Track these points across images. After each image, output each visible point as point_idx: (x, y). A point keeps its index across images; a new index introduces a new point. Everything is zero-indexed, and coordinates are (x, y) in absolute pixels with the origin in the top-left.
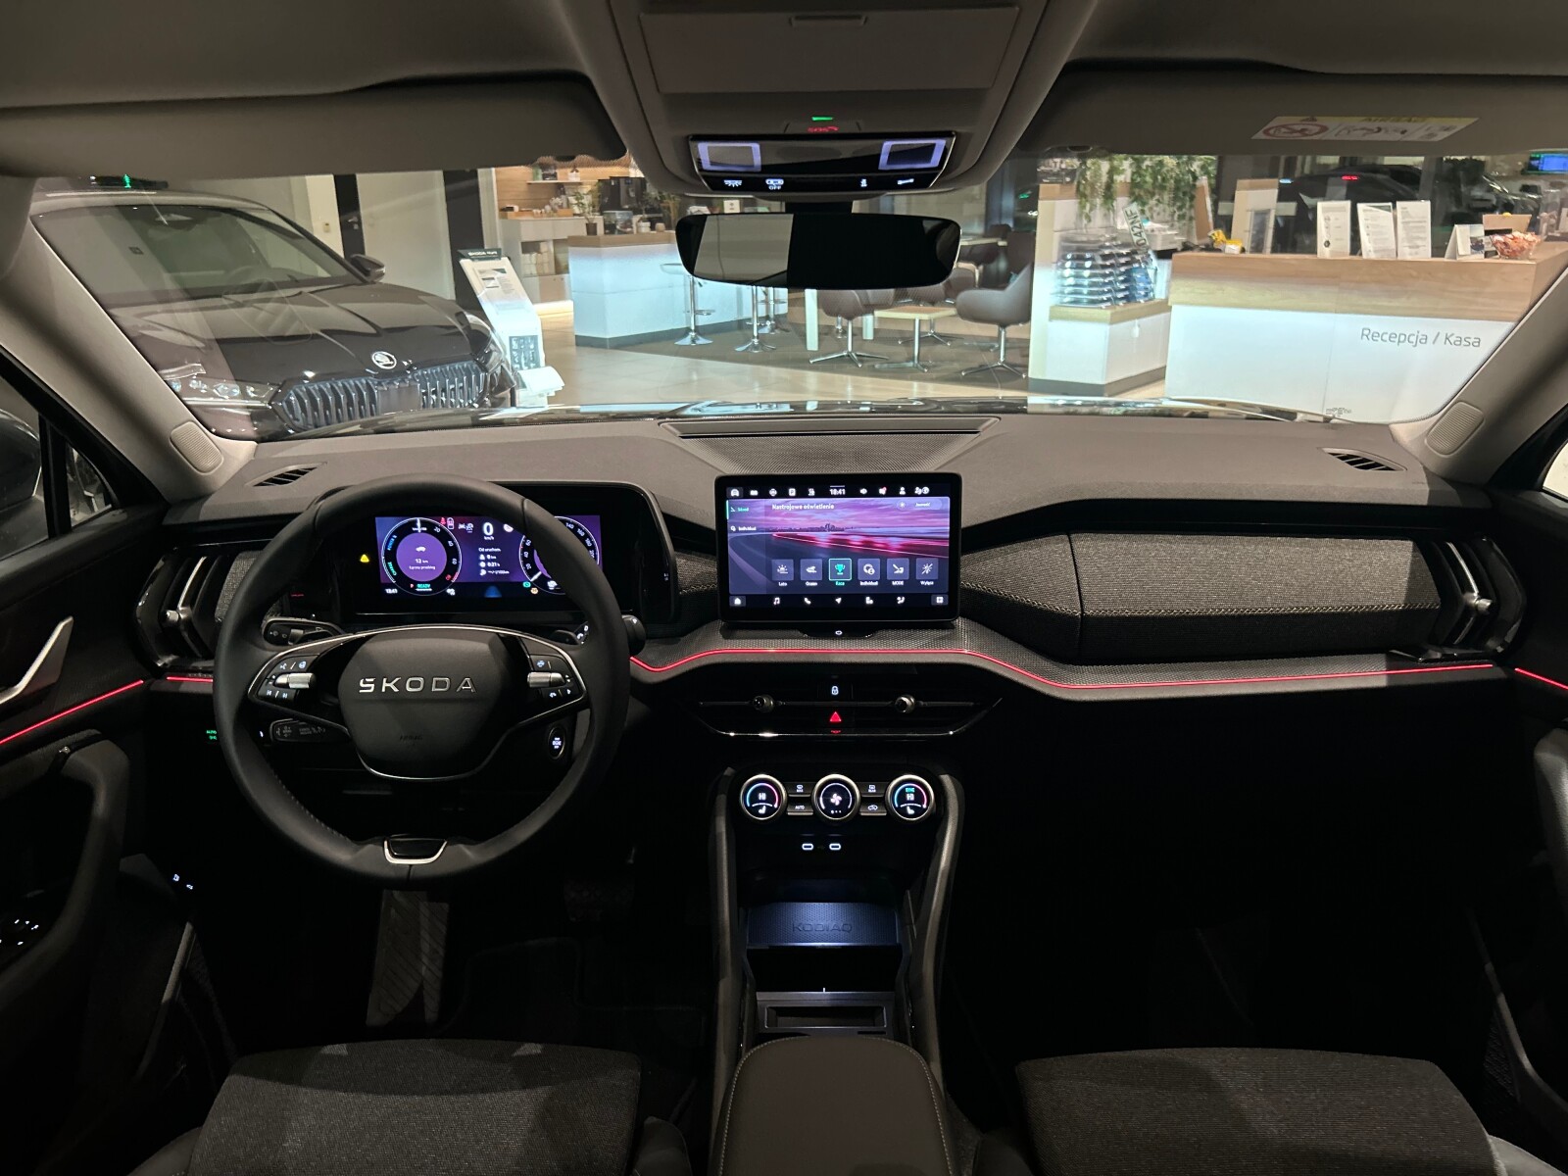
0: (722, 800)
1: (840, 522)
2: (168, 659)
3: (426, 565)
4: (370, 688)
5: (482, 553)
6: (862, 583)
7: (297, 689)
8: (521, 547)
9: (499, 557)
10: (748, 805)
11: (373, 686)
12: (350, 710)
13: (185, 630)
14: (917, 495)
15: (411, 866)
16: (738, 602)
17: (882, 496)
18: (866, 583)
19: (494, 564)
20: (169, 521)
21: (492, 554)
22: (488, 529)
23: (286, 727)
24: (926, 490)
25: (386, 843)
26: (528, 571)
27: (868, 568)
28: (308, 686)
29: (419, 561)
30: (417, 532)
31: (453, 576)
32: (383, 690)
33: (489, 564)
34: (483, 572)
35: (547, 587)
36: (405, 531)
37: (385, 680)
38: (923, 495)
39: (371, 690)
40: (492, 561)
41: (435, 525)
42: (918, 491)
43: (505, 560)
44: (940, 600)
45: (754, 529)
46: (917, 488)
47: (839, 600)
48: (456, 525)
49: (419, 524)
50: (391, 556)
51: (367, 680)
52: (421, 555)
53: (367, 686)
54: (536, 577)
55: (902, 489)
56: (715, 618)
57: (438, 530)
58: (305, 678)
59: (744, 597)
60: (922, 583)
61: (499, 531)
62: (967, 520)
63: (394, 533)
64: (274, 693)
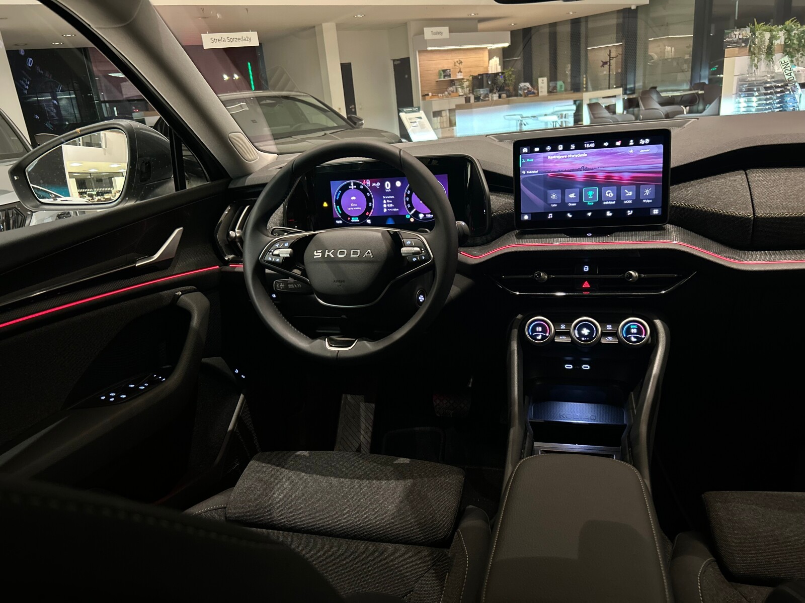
0: (515, 332)
1: (591, 165)
2: (231, 257)
3: (356, 207)
4: (319, 255)
5: (384, 199)
6: (604, 203)
7: (284, 257)
8: (405, 195)
9: (394, 201)
10: (530, 334)
11: (321, 254)
12: (310, 268)
13: (239, 242)
14: (641, 145)
15: (338, 351)
16: (526, 217)
17: (618, 146)
18: (607, 203)
19: (391, 205)
20: (231, 186)
21: (390, 199)
22: (388, 185)
23: (281, 284)
24: (647, 141)
25: (327, 339)
26: (409, 209)
27: (609, 193)
28: (289, 256)
29: (352, 205)
30: (351, 188)
31: (370, 213)
32: (326, 256)
33: (388, 205)
34: (385, 210)
35: (419, 218)
36: (345, 188)
37: (327, 251)
38: (645, 144)
39: (320, 256)
40: (390, 203)
41: (360, 184)
42: (642, 142)
43: (397, 203)
44: (656, 212)
45: (537, 172)
46: (641, 140)
47: (589, 214)
48: (371, 184)
49: (352, 184)
50: (338, 203)
51: (318, 251)
52: (354, 202)
53: (318, 255)
54: (413, 212)
55: (632, 141)
56: (514, 229)
57: (361, 187)
58: (287, 251)
59: (530, 214)
60: (644, 201)
61: (393, 185)
62: (674, 164)
63: (340, 190)
64: (272, 259)
